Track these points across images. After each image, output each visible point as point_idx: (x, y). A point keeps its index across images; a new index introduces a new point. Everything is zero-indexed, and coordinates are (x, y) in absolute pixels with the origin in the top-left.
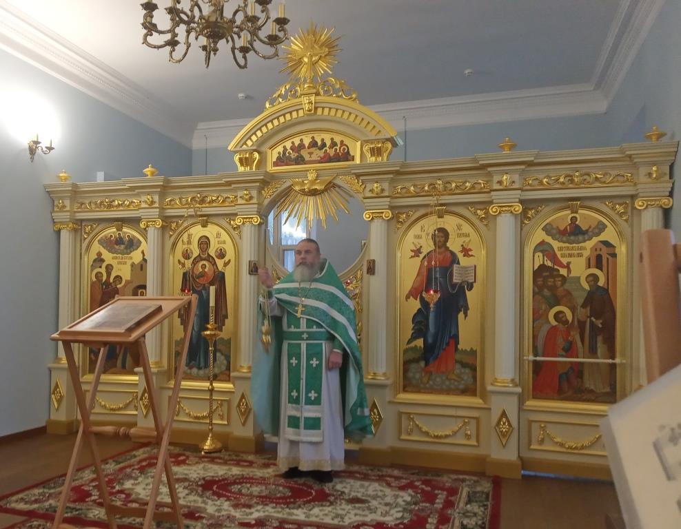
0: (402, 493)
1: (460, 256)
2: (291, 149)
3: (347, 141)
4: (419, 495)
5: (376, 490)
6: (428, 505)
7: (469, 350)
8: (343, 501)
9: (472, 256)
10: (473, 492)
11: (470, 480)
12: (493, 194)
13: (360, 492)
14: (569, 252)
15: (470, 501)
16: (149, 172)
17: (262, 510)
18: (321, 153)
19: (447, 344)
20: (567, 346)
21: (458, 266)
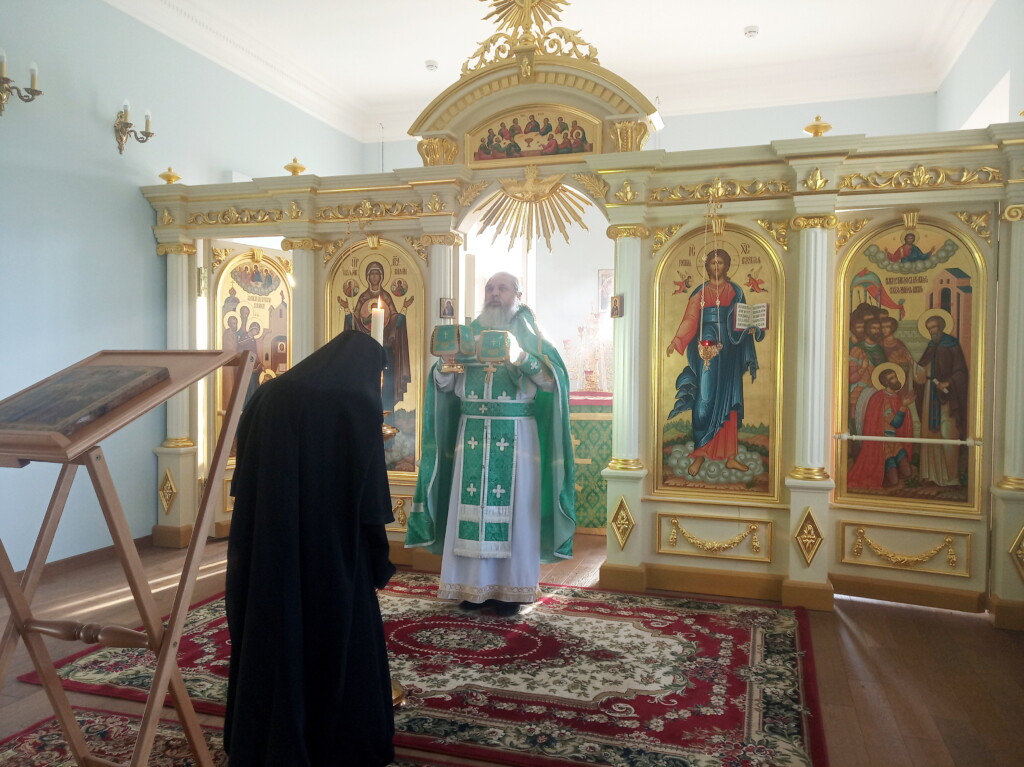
0: (669, 640)
1: (746, 290)
2: (500, 133)
4: (694, 643)
5: (630, 636)
6: (709, 660)
7: (757, 426)
8: (583, 657)
9: (764, 290)
10: (771, 636)
11: (763, 615)
12: (796, 198)
13: (607, 639)
14: (902, 285)
15: (769, 652)
16: (294, 169)
17: (462, 675)
18: (544, 140)
19: (727, 417)
20: (897, 419)
21: (743, 305)
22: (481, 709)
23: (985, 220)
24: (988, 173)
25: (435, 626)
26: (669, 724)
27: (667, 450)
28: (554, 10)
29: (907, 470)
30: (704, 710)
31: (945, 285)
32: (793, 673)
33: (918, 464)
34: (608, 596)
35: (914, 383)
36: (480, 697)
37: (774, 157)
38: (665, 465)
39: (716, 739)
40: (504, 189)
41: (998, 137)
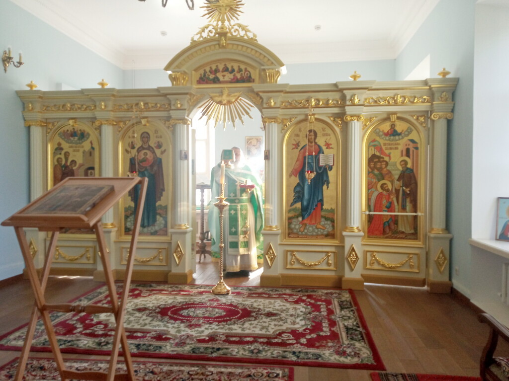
0: (297, 306)
1: (324, 148)
2: (210, 72)
3: (249, 69)
4: (309, 307)
5: (280, 306)
6: (317, 313)
7: (329, 209)
8: (262, 316)
9: (332, 148)
10: (341, 302)
11: (335, 293)
12: (346, 108)
13: (270, 307)
14: (390, 146)
15: (342, 309)
16: (102, 84)
17: (210, 328)
18: (231, 76)
19: (316, 205)
20: (388, 204)
21: (323, 154)
22: (224, 341)
23: (424, 119)
24: (425, 99)
25: (188, 308)
26: (308, 340)
27: (290, 221)
28: (235, 15)
29: (393, 227)
30: (321, 334)
31: (407, 147)
32: (354, 316)
33: (397, 224)
34: (266, 289)
35: (396, 190)
36: (221, 336)
37: (336, 88)
38: (289, 228)
39: (330, 344)
40: (212, 98)
41: (429, 84)
